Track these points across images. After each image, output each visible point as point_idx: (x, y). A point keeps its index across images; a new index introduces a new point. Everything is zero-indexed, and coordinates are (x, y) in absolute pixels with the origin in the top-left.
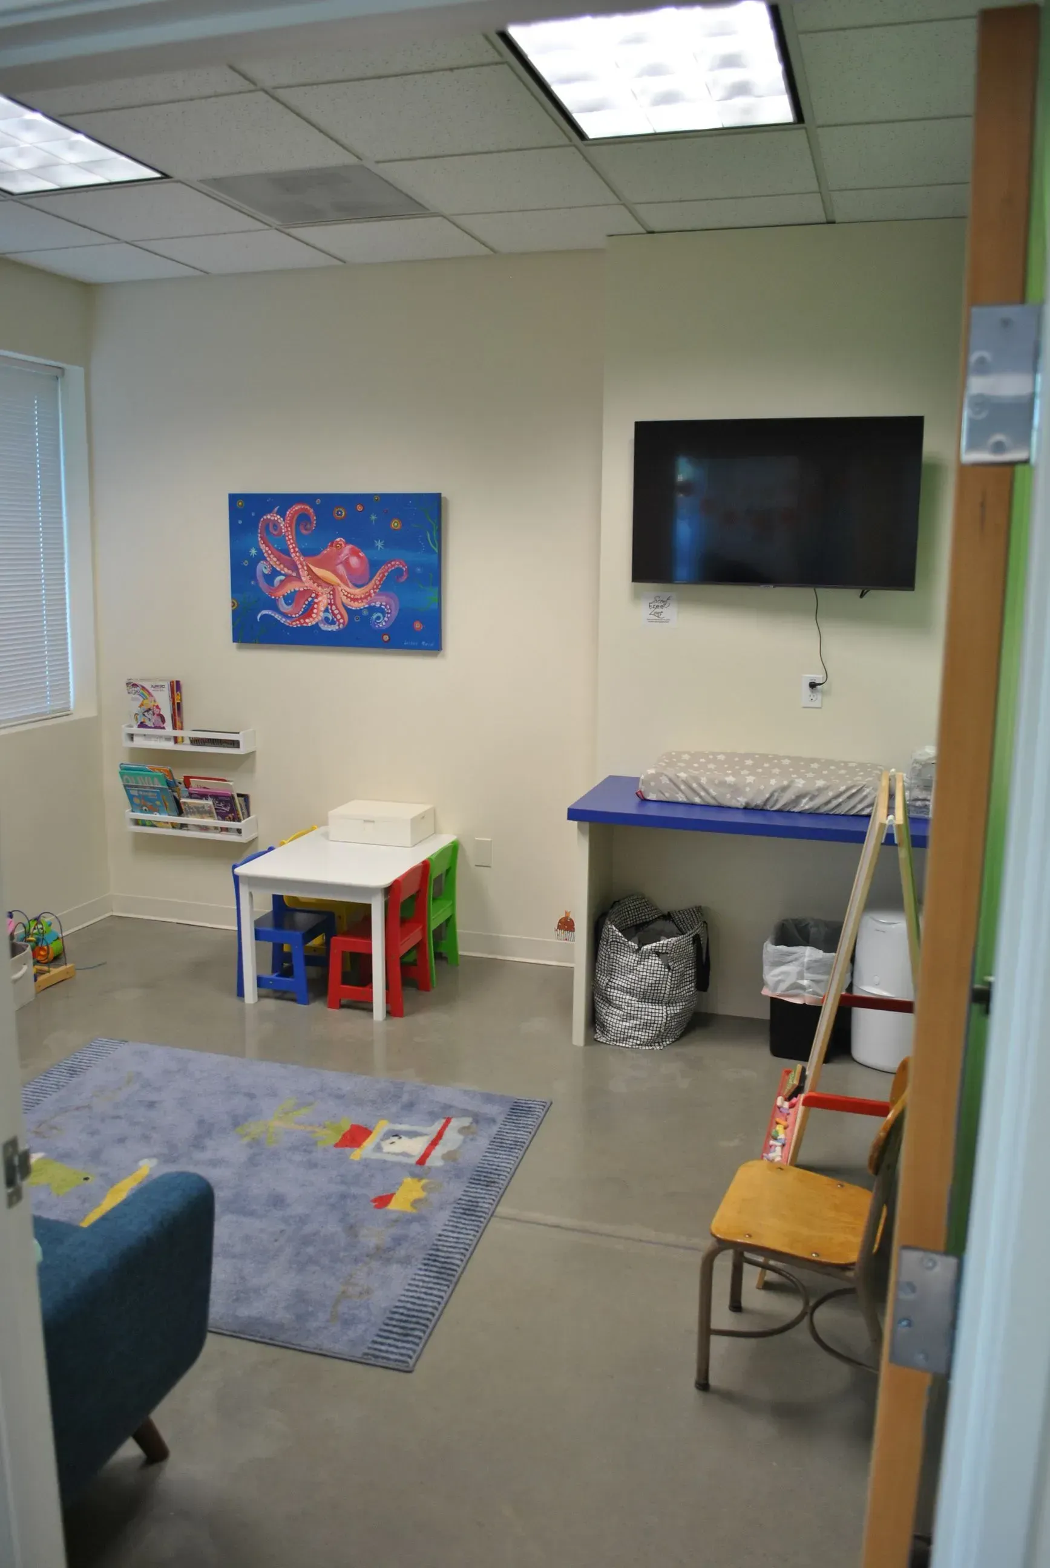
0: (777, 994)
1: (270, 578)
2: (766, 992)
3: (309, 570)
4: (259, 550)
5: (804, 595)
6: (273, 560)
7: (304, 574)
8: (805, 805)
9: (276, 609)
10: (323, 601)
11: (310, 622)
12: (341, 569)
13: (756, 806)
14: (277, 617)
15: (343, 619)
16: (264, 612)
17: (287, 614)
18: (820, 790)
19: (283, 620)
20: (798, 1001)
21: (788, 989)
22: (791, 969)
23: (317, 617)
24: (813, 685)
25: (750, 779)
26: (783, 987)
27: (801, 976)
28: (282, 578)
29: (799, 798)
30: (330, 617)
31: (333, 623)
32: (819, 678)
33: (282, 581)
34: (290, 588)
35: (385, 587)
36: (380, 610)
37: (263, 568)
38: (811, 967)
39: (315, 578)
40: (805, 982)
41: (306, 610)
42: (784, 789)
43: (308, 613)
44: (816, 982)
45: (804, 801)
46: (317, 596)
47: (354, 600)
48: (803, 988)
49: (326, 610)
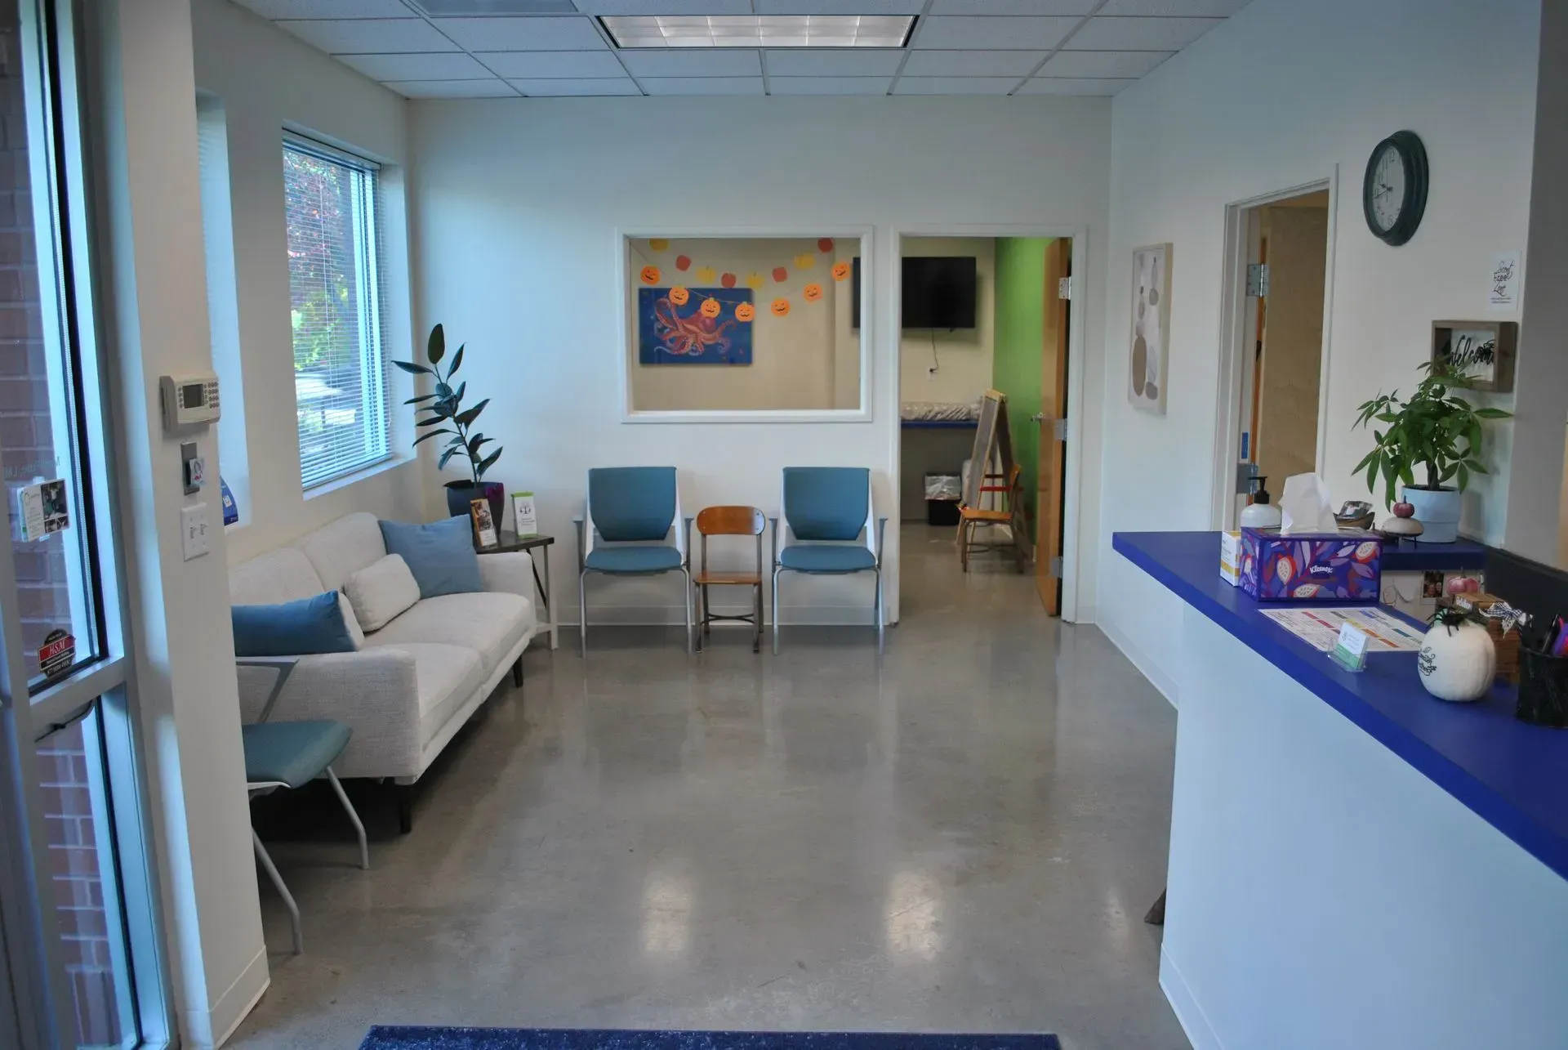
0: (933, 498)
1: (661, 330)
2: (927, 498)
3: (684, 327)
4: (656, 317)
5: (928, 332)
6: (663, 321)
7: (680, 327)
8: (939, 417)
9: (665, 345)
10: (691, 341)
11: (683, 352)
12: (701, 325)
13: (916, 420)
14: (666, 350)
15: (701, 350)
16: (660, 347)
17: (670, 348)
18: (945, 411)
19: (668, 351)
20: (941, 499)
21: (938, 494)
22: (939, 485)
23: (687, 349)
24: (931, 371)
25: (916, 408)
26: (935, 494)
27: (943, 487)
28: (668, 330)
29: (937, 414)
30: (694, 348)
31: (695, 352)
32: (933, 367)
33: (668, 332)
34: (673, 335)
35: (725, 334)
36: (721, 344)
37: (657, 326)
38: (948, 483)
39: (686, 329)
40: (945, 490)
41: (681, 346)
42: (930, 411)
43: (683, 346)
44: (950, 489)
45: (939, 415)
46: (687, 339)
47: (707, 340)
48: (944, 492)
49: (692, 346)
